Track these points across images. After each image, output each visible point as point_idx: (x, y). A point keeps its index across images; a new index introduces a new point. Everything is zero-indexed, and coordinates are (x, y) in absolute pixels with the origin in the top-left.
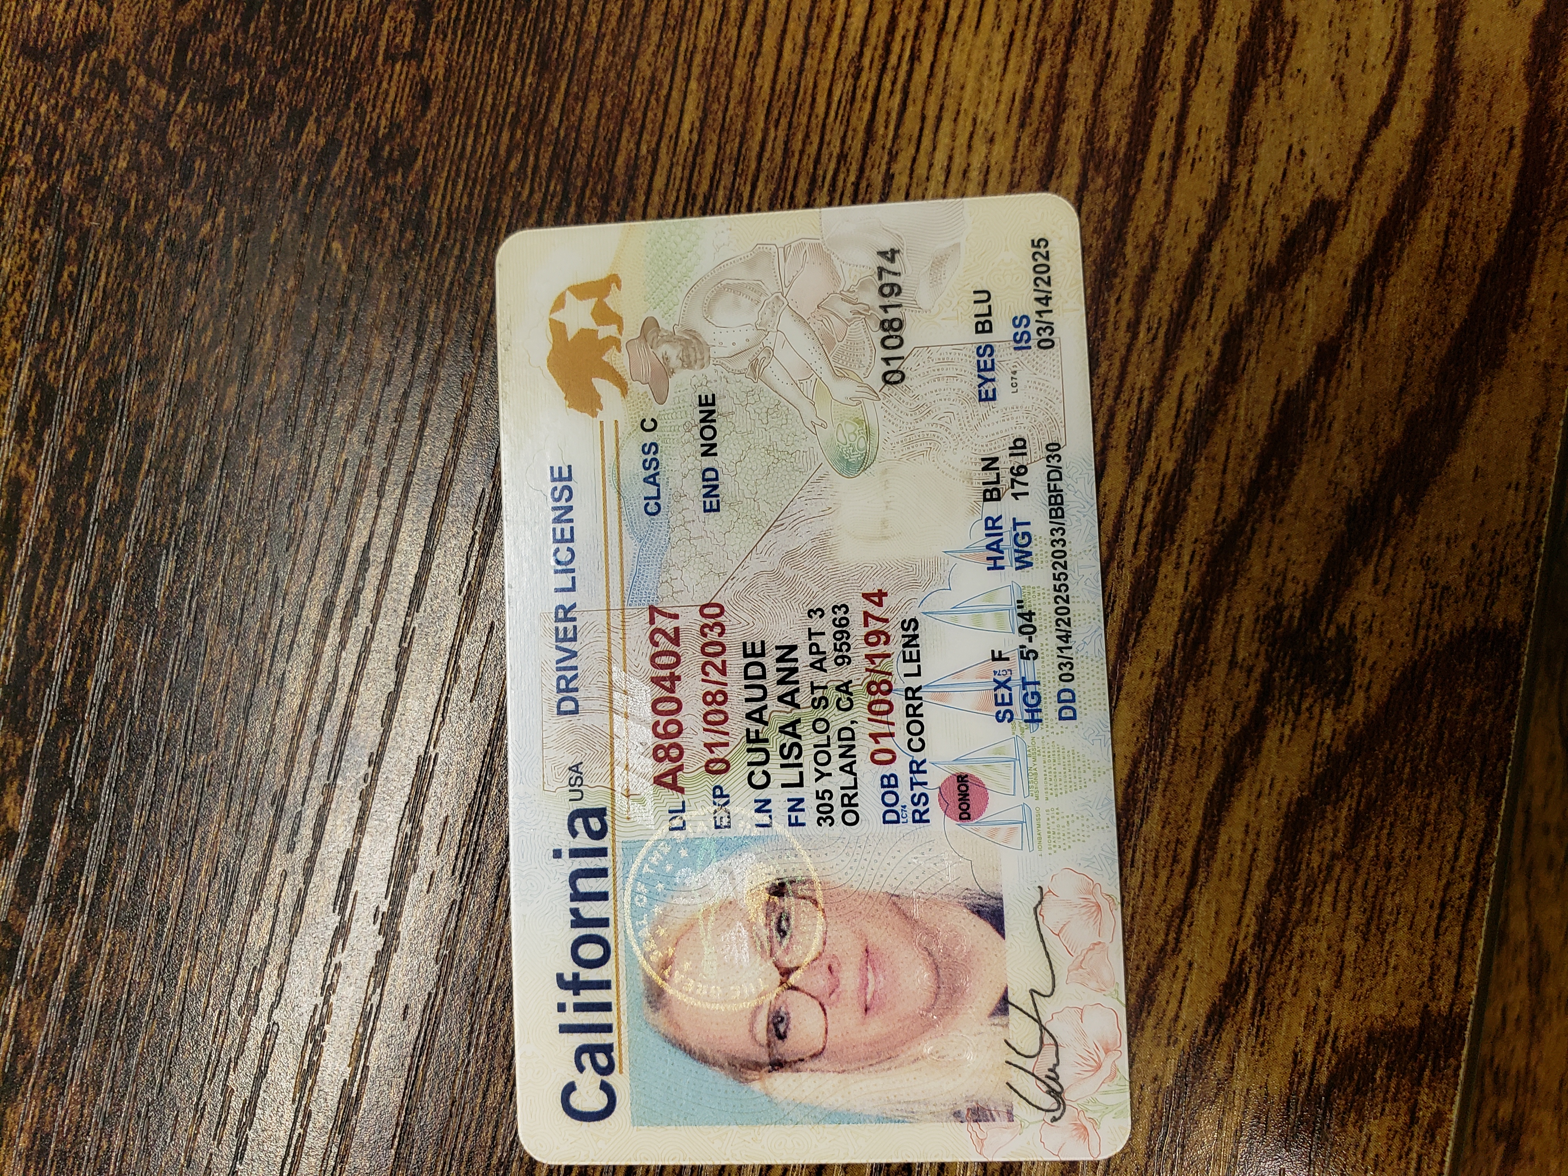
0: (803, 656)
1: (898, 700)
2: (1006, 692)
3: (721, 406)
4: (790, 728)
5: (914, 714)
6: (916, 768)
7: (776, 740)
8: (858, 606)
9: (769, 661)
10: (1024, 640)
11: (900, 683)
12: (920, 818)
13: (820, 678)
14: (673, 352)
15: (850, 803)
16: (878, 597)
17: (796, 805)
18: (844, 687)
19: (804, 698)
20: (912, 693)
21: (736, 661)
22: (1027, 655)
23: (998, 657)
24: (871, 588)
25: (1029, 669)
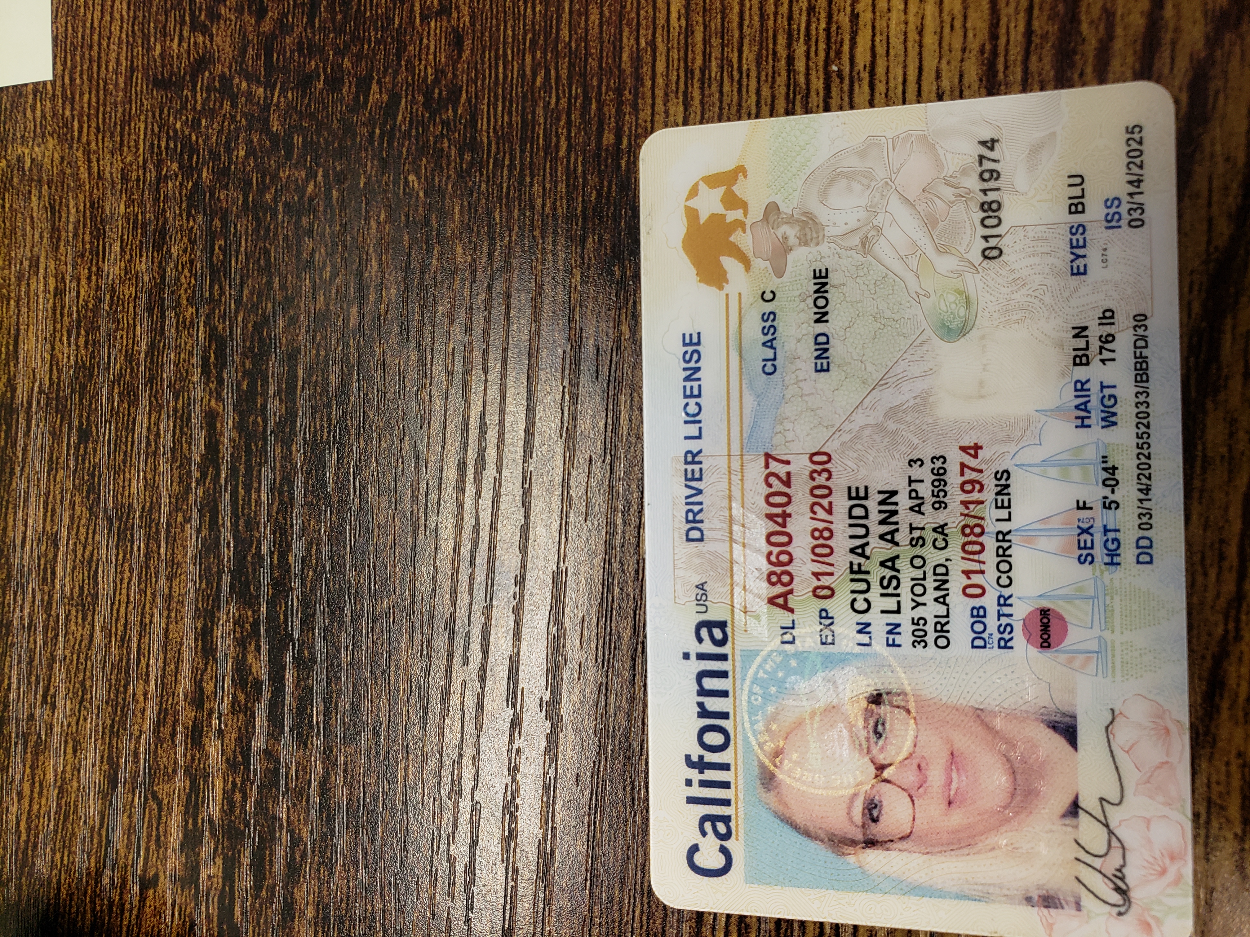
0: (903, 501)
1: (990, 543)
2: (1089, 538)
3: (833, 278)
4: (890, 563)
5: (1003, 554)
6: (1004, 602)
7: (876, 573)
8: (955, 458)
9: (872, 504)
10: (1107, 491)
11: (991, 527)
12: (1005, 645)
13: (918, 520)
14: (791, 232)
15: (942, 629)
16: (974, 450)
17: (894, 629)
18: (941, 529)
19: (902, 537)
20: (1002, 536)
21: (841, 503)
22: (1109, 505)
23: (1082, 506)
24: (967, 442)
25: (1111, 518)
